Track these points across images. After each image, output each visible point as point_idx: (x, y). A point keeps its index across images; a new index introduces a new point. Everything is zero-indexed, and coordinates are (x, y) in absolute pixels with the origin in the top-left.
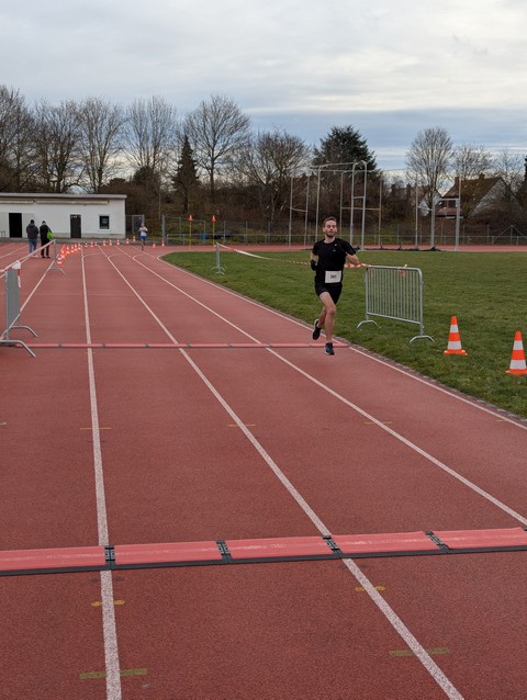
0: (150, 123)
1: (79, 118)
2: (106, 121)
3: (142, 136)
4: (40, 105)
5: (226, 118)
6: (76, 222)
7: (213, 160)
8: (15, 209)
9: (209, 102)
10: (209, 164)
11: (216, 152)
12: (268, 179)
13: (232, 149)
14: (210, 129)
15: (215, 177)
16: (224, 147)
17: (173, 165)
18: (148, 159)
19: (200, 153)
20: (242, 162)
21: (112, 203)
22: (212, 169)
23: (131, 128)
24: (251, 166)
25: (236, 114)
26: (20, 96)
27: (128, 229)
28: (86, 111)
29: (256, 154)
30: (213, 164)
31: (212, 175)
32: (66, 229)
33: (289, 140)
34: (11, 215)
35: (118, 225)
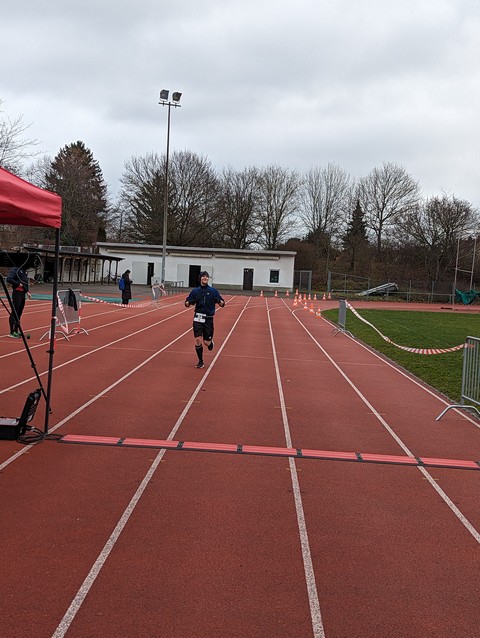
0: (324, 188)
1: (260, 181)
2: (284, 185)
3: (316, 199)
4: (227, 169)
5: (396, 181)
6: (248, 275)
7: (381, 222)
8: (196, 262)
9: (381, 168)
10: (378, 225)
11: (385, 215)
12: (434, 240)
13: (401, 211)
14: (379, 192)
15: (383, 237)
16: (393, 210)
17: (343, 225)
18: (321, 220)
19: (369, 215)
20: (409, 223)
21: (283, 260)
22: (380, 230)
23: (306, 191)
24: (418, 228)
25: (406, 178)
26: (208, 162)
27: (296, 283)
28: (266, 175)
29: (423, 216)
30: (381, 225)
31: (379, 236)
32: (240, 281)
33: (457, 204)
34: (191, 266)
35: (286, 280)
